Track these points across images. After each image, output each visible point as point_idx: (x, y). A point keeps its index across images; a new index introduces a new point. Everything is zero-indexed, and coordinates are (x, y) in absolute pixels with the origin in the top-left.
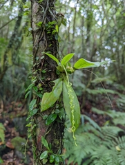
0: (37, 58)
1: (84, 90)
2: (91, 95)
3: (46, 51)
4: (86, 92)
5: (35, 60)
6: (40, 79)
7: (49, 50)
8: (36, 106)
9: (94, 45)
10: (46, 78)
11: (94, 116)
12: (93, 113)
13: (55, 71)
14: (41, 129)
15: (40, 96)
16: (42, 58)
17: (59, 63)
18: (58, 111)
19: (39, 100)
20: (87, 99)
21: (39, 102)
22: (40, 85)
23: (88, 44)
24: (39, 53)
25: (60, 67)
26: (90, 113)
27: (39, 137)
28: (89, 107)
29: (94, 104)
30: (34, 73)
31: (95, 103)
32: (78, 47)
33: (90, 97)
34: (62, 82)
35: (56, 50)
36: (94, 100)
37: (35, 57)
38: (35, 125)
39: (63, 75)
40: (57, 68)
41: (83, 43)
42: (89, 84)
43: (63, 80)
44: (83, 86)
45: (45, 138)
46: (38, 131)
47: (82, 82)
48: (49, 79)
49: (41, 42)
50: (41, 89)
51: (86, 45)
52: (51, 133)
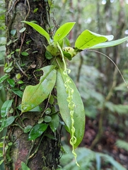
0: (14, 32)
1: (100, 107)
2: (116, 114)
3: (28, 20)
4: (106, 109)
5: (10, 35)
6: (19, 66)
7: (34, 19)
8: (12, 111)
9: (120, 16)
10: (29, 64)
11: (122, 157)
12: (119, 151)
13: (44, 53)
14: (20, 150)
15: (18, 93)
16: (21, 31)
17: (50, 41)
18: (49, 119)
19: (17, 100)
20: (107, 124)
21: (17, 105)
22: (18, 76)
23: (107, 14)
24: (16, 23)
25: (53, 47)
26: (115, 152)
27: (17, 164)
28: (111, 139)
29: (122, 135)
30: (9, 57)
31: (123, 131)
32: (89, 20)
33: (112, 120)
34: (55, 71)
35: (45, 19)
36: (121, 125)
37: (10, 30)
38: (10, 144)
39: (58, 61)
40: (47, 48)
41: (98, 12)
42: (110, 94)
43: (57, 68)
44: (99, 97)
45: (28, 165)
46: (16, 153)
47: (97, 91)
48: (34, 66)
49: (20, 5)
50: (20, 82)
51: (104, 16)
52: (38, 156)
